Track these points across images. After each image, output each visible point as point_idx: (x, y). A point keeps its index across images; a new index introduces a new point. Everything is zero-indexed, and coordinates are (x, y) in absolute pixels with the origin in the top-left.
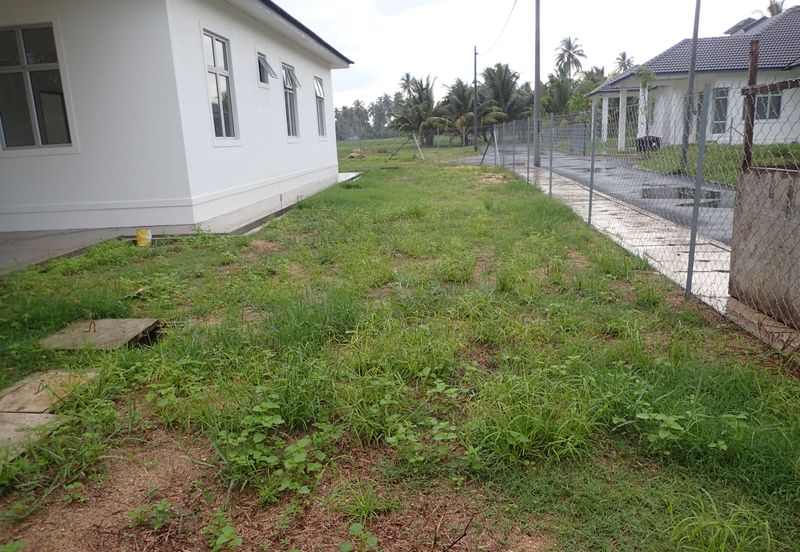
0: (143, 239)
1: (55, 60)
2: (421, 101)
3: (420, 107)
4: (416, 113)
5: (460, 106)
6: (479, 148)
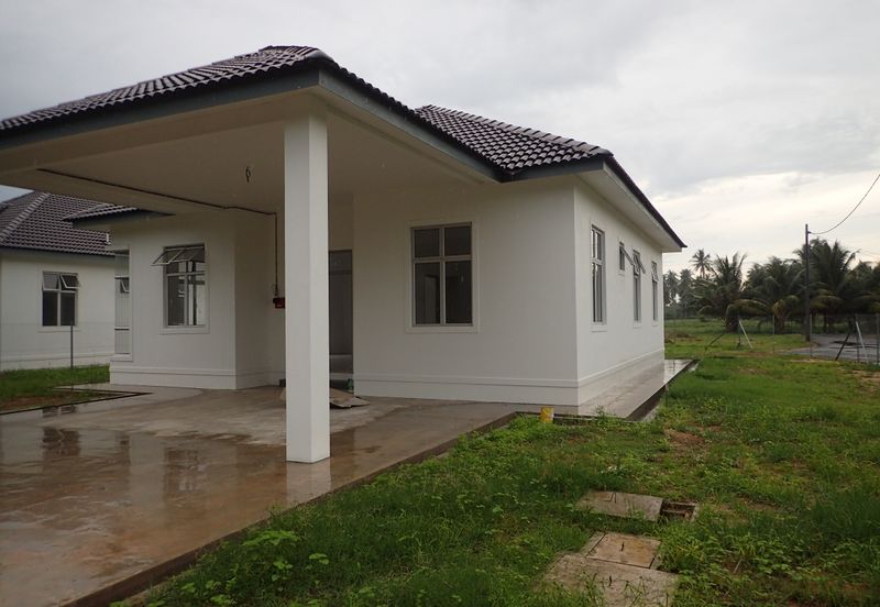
0: (547, 417)
1: (469, 252)
2: (727, 282)
3: (727, 288)
4: (722, 295)
5: (778, 288)
6: (813, 336)
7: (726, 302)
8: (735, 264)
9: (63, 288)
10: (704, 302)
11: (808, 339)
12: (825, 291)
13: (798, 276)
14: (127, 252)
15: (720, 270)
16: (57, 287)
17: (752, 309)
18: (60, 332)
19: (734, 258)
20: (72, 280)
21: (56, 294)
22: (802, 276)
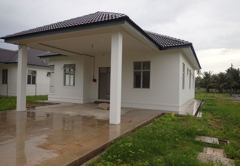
0: (173, 114)
2: (207, 79)
3: (207, 80)
4: (206, 82)
5: (222, 81)
6: (232, 95)
7: (207, 84)
8: (209, 73)
9: (33, 74)
10: (200, 84)
11: (231, 95)
12: (235, 82)
13: (227, 77)
14: (54, 66)
15: (205, 75)
16: (31, 74)
17: (214, 86)
18: (32, 86)
19: (209, 72)
20: (35, 72)
21: (31, 76)
22: (228, 78)
